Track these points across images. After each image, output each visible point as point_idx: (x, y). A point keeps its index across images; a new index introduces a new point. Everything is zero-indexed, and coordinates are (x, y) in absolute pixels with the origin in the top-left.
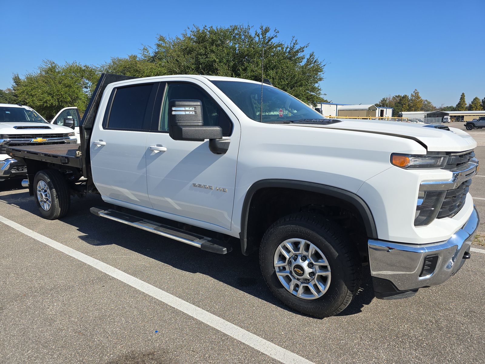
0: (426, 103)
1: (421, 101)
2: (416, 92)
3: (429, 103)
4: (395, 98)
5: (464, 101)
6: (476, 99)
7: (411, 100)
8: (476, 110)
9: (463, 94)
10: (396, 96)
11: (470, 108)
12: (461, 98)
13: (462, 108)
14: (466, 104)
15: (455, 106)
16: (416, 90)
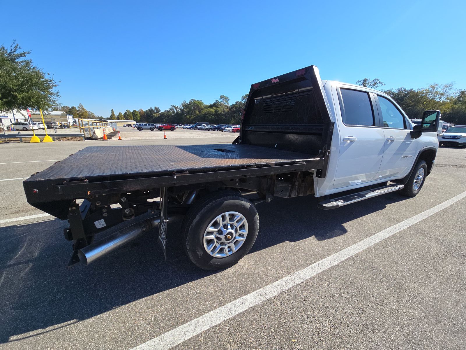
0: (90, 113)
1: (86, 112)
2: (81, 105)
3: (92, 113)
4: (63, 108)
5: (114, 114)
6: (120, 113)
7: (79, 111)
8: (122, 119)
9: (112, 110)
10: (64, 107)
11: (118, 118)
12: (112, 112)
13: (114, 118)
14: (115, 116)
15: (109, 117)
16: (80, 104)
